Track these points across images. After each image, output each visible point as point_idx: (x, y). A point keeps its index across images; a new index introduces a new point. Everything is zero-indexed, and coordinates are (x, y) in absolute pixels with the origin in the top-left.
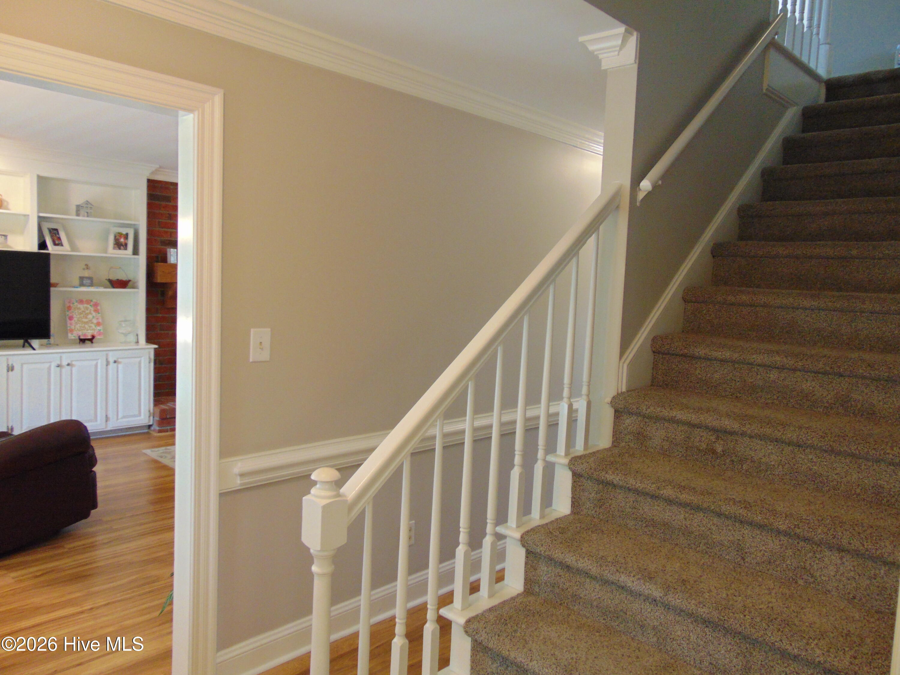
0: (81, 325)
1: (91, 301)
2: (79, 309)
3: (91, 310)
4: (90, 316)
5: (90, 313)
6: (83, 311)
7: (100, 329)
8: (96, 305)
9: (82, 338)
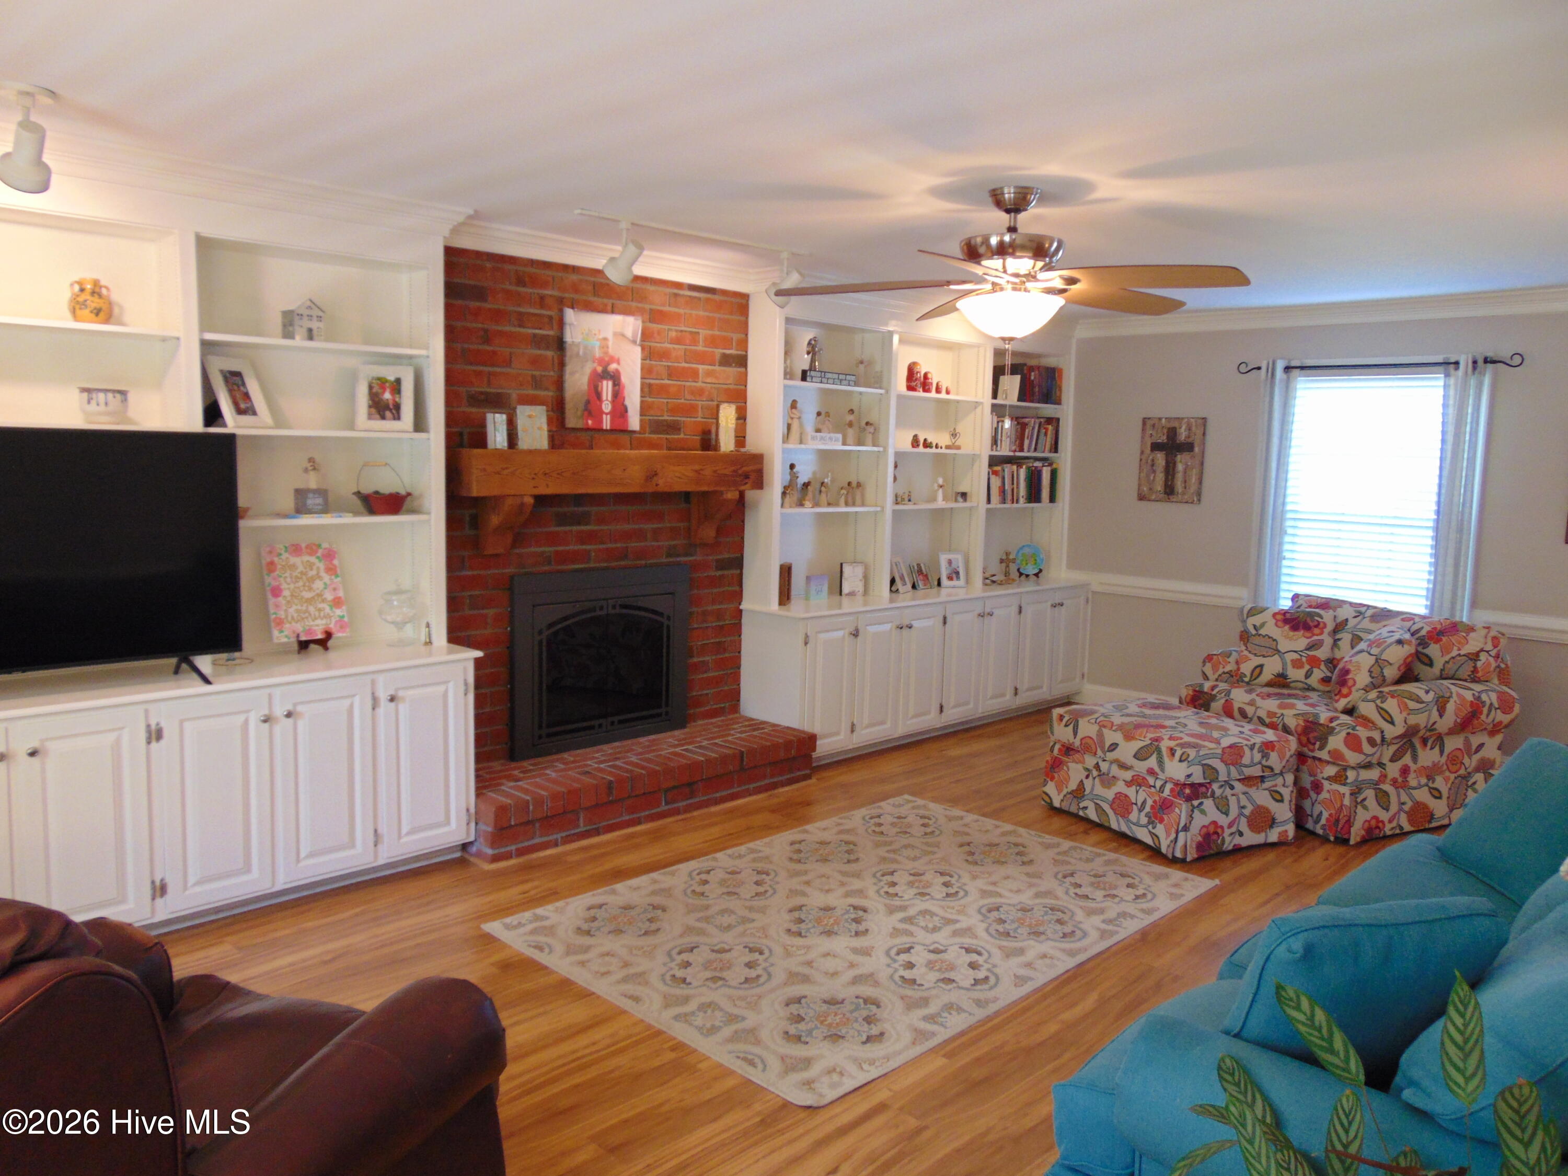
0: (299, 607)
1: (319, 546)
2: (293, 567)
3: (318, 568)
4: (318, 585)
5: (319, 577)
6: (302, 573)
7: (341, 614)
8: (329, 555)
9: (305, 638)
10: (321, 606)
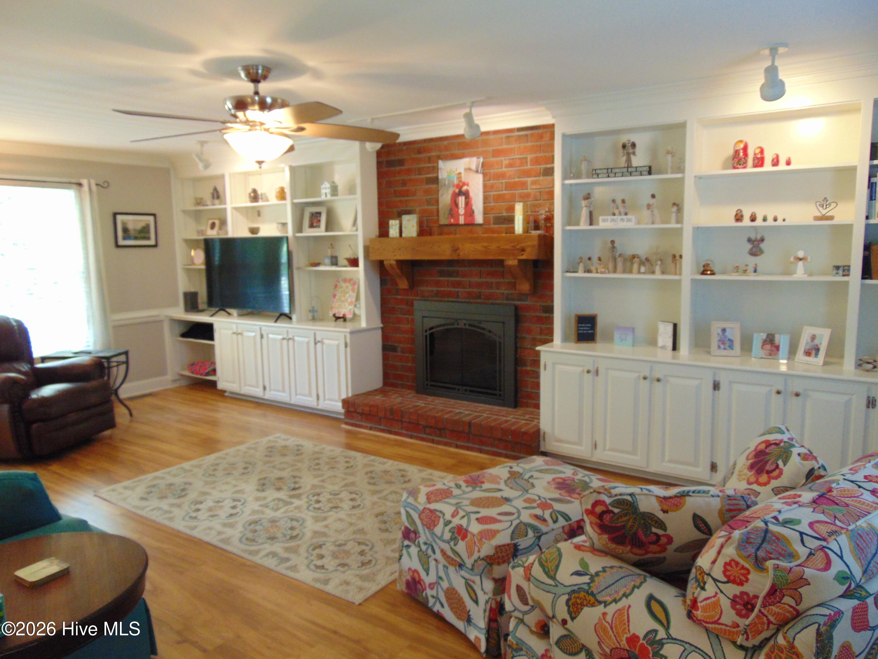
0: (339, 303)
1: (352, 280)
2: (342, 287)
3: (350, 288)
4: (348, 295)
5: (349, 292)
6: (344, 290)
7: (351, 308)
8: (354, 284)
9: (337, 315)
10: (345, 304)
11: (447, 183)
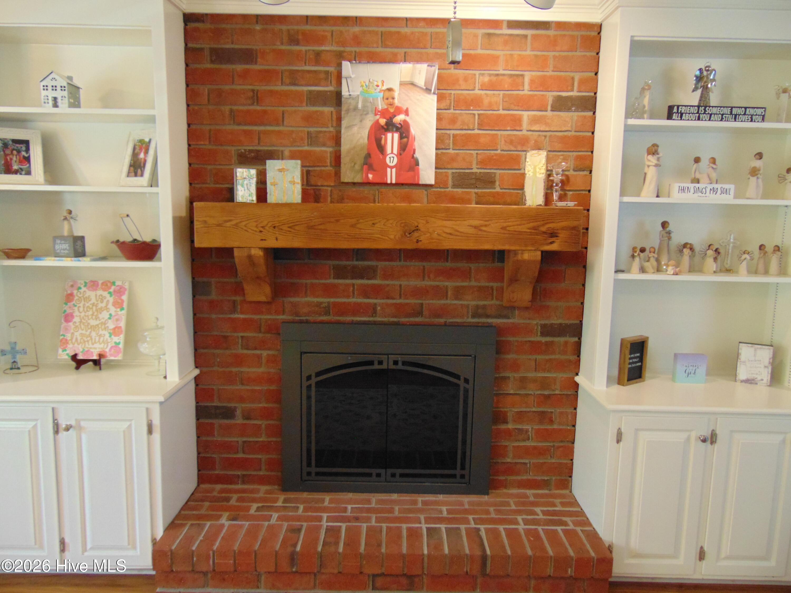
0: (84, 332)
1: (113, 283)
2: (88, 299)
3: (108, 301)
4: (105, 315)
5: (106, 308)
6: (93, 304)
7: (118, 341)
8: (120, 292)
9: (80, 357)
10: (101, 332)
11: (360, 106)
